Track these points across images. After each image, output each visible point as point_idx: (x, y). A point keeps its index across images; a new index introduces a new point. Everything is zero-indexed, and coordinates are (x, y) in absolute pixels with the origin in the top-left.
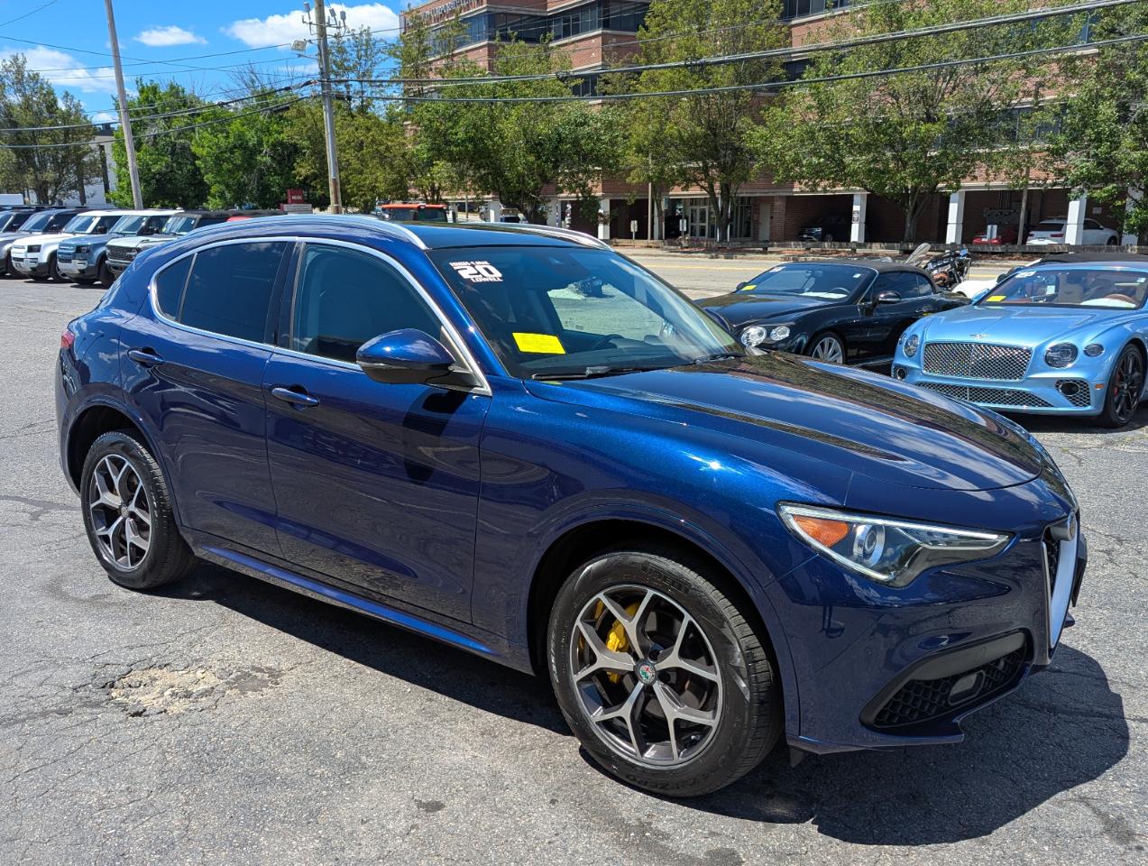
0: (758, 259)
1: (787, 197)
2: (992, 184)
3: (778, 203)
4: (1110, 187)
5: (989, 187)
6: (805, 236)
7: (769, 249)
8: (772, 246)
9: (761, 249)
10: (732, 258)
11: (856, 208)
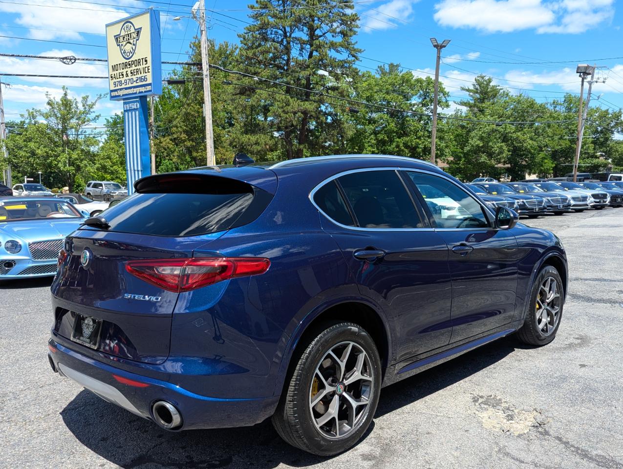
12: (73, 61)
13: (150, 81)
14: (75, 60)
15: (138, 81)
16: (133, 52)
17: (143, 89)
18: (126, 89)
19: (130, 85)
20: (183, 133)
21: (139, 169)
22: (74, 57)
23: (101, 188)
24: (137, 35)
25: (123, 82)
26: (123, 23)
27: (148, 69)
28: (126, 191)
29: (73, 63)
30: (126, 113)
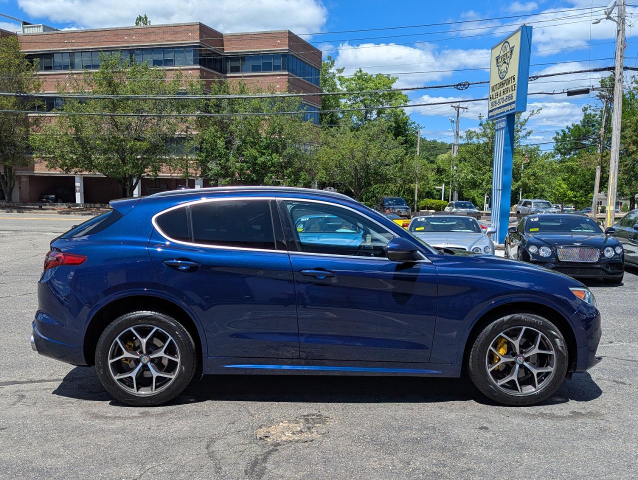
0: (41, 213)
1: (30, 176)
2: (173, 175)
3: (23, 179)
4: (228, 179)
5: (172, 176)
6: (44, 200)
7: (43, 207)
8: (45, 205)
9: (38, 207)
10: (23, 213)
11: (77, 184)
12: (467, 86)
13: (514, 99)
14: (469, 84)
15: (507, 100)
16: (506, 72)
17: (509, 108)
18: (499, 108)
19: (502, 104)
20: (632, 144)
21: (500, 188)
22: (467, 82)
23: (530, 206)
24: (511, 54)
25: (497, 102)
26: (502, 44)
27: (515, 87)
28: (490, 212)
29: (466, 88)
30: (497, 132)
